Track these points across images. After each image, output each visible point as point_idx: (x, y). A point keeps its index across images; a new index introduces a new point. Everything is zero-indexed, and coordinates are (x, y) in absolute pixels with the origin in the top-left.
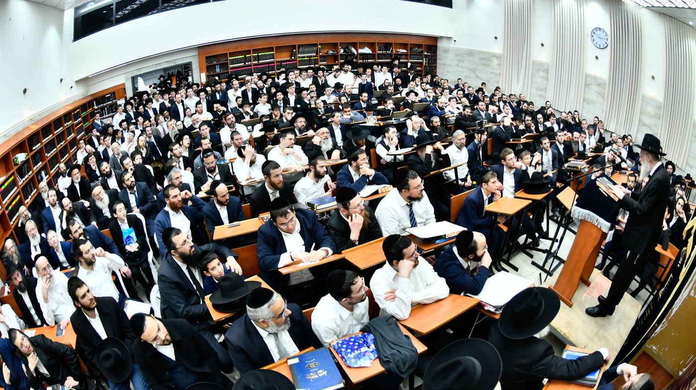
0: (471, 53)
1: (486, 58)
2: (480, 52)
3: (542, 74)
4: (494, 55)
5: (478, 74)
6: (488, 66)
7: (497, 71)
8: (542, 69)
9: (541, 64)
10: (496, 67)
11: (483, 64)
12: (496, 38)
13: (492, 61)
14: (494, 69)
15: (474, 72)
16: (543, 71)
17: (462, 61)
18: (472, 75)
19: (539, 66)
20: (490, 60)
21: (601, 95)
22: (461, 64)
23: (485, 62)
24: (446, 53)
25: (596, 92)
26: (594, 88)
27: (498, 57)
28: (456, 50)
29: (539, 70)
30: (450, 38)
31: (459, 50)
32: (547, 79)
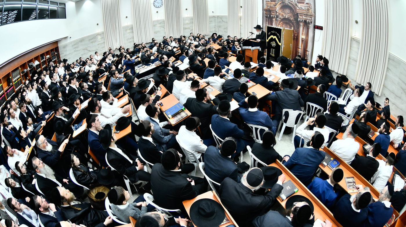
0: (82, 40)
1: (93, 38)
2: (88, 37)
3: (129, 31)
5: (89, 50)
6: (95, 42)
7: (102, 42)
8: (128, 29)
9: (127, 27)
10: (100, 40)
11: (92, 42)
12: (98, 24)
14: (99, 42)
15: (87, 50)
16: (129, 29)
17: (78, 47)
18: (86, 51)
19: (126, 28)
20: (96, 38)
21: (162, 27)
22: (77, 49)
23: (92, 41)
24: (65, 48)
25: (159, 27)
26: (158, 25)
27: (100, 34)
28: (71, 43)
29: (126, 30)
30: (66, 38)
31: (74, 41)
32: (133, 32)
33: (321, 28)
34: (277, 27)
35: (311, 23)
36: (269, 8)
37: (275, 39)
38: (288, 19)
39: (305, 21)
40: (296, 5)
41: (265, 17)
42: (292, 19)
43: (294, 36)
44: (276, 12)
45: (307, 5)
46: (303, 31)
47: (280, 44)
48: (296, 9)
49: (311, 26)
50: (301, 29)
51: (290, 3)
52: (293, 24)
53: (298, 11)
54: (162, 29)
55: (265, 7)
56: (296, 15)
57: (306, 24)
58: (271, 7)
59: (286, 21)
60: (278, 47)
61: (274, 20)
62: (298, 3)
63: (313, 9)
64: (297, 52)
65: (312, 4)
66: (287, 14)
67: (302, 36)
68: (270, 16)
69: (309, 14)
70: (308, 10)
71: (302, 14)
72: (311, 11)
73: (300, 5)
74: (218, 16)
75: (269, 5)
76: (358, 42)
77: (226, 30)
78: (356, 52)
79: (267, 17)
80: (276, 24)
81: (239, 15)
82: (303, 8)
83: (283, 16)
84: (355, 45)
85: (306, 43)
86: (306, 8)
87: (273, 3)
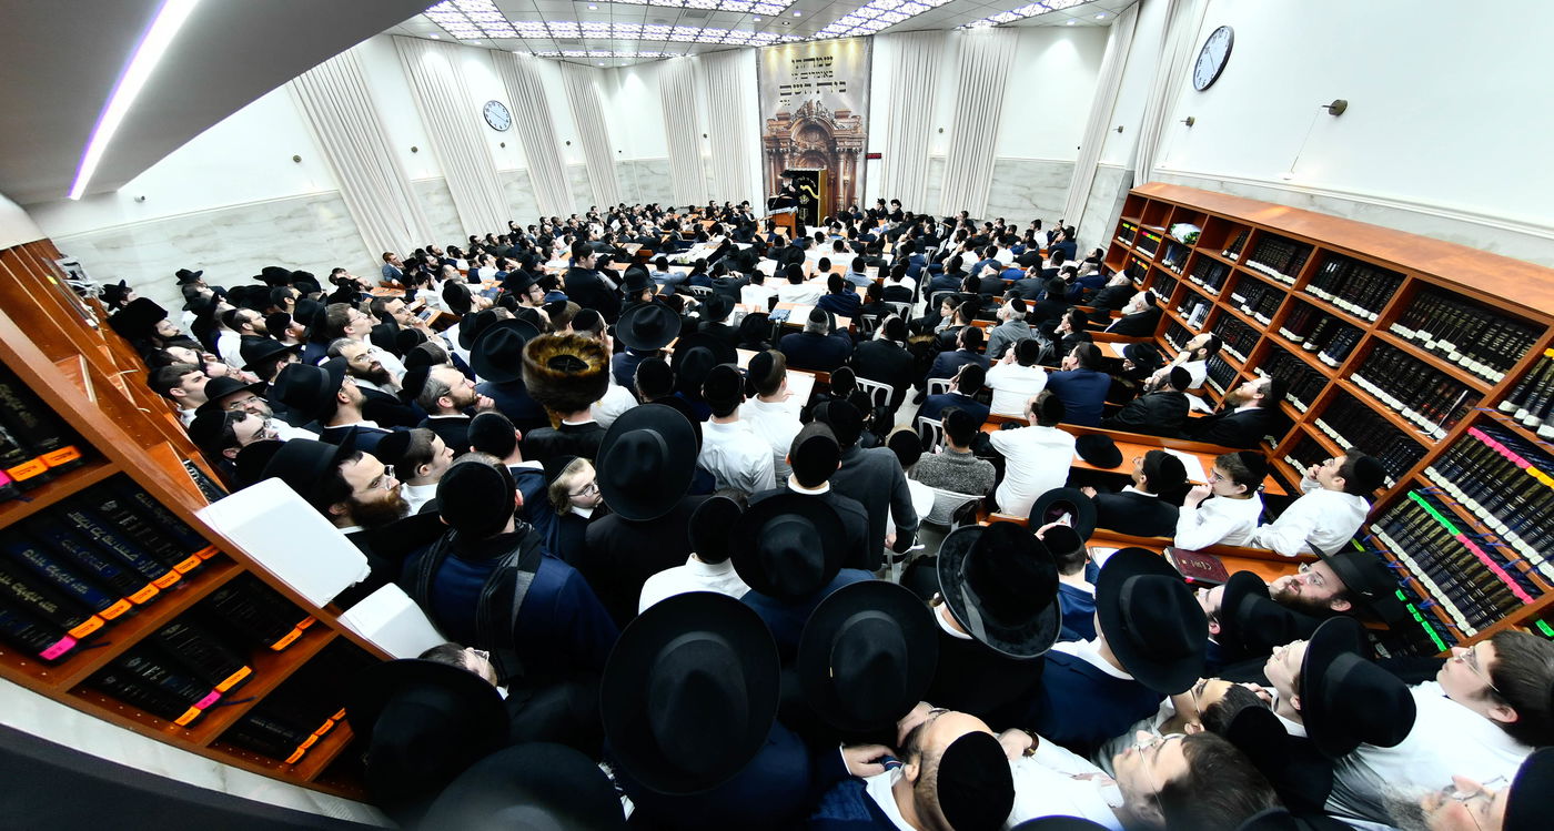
1: (297, 214)
2: (265, 206)
3: (436, 199)
4: (314, 201)
6: (310, 228)
9: (425, 184)
10: (334, 223)
11: (297, 230)
12: (297, 159)
13: (316, 215)
14: (330, 229)
16: (436, 193)
17: (216, 249)
19: (425, 188)
20: (309, 215)
23: (296, 222)
27: (326, 201)
29: (427, 195)
33: (878, 156)
34: (795, 169)
35: (861, 150)
36: (774, 134)
37: (807, 192)
38: (816, 152)
39: (850, 150)
40: (832, 122)
41: (766, 155)
42: (823, 150)
43: (829, 179)
44: (792, 141)
45: (853, 120)
46: (845, 168)
47: (817, 197)
48: (831, 130)
49: (861, 157)
50: (842, 164)
51: (819, 119)
52: (826, 160)
53: (836, 134)
54: (528, 196)
55: (767, 133)
56: (832, 143)
57: (851, 154)
58: (778, 131)
59: (811, 155)
60: (813, 202)
61: (787, 156)
62: (837, 117)
63: (864, 126)
64: (836, 205)
65: (864, 116)
66: (814, 142)
67: (844, 177)
68: (778, 151)
69: (856, 136)
70: (856, 128)
71: (842, 139)
72: (861, 131)
73: (839, 122)
74: (635, 162)
75: (775, 128)
76: (941, 161)
77: (665, 193)
78: (939, 178)
79: (770, 153)
80: (791, 164)
81: (703, 154)
82: (846, 126)
83: (805, 146)
84: (936, 167)
85: (851, 186)
86: (852, 125)
87: (785, 122)
